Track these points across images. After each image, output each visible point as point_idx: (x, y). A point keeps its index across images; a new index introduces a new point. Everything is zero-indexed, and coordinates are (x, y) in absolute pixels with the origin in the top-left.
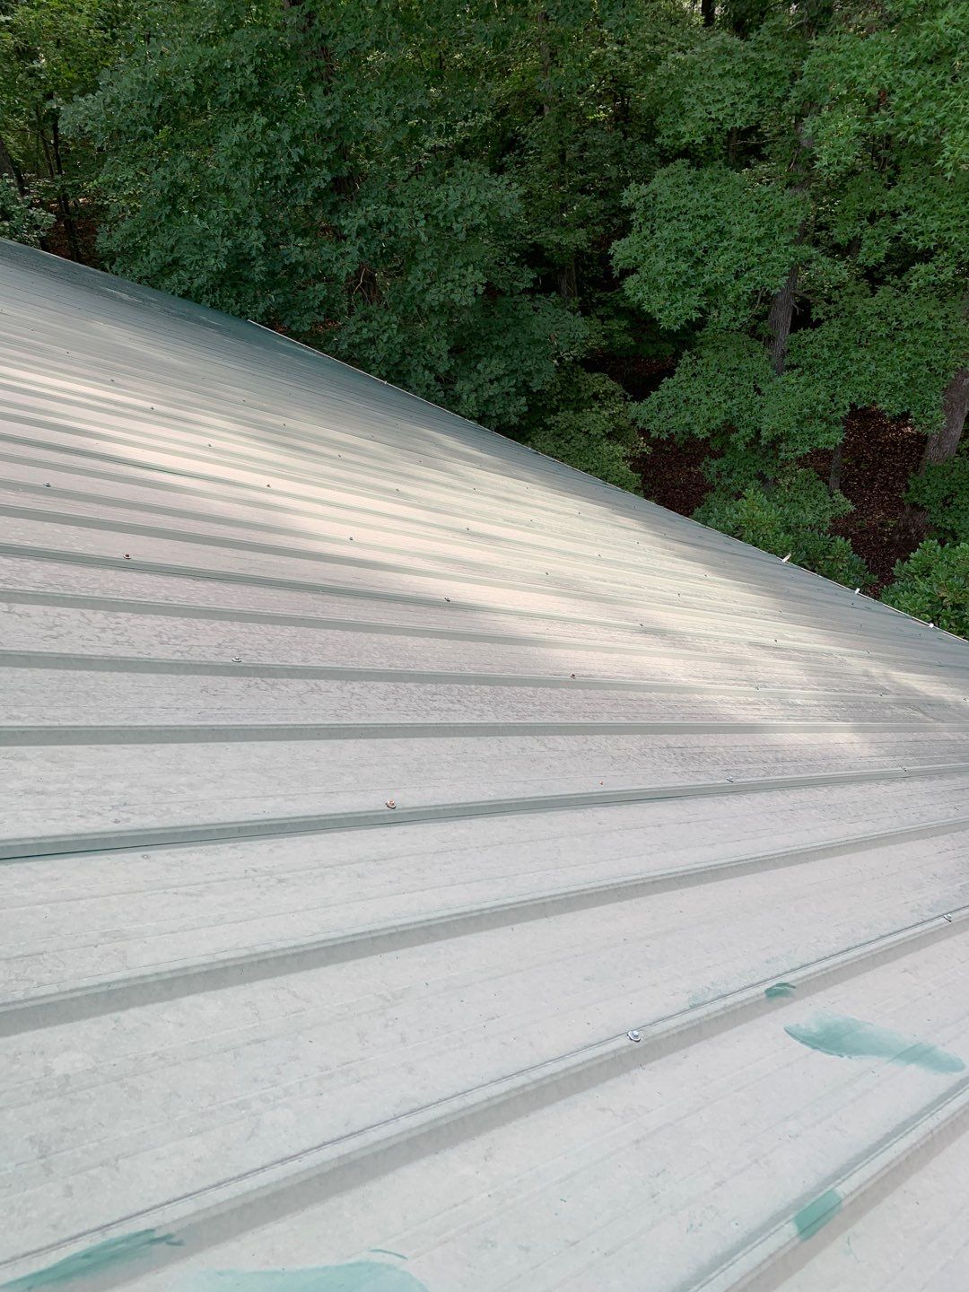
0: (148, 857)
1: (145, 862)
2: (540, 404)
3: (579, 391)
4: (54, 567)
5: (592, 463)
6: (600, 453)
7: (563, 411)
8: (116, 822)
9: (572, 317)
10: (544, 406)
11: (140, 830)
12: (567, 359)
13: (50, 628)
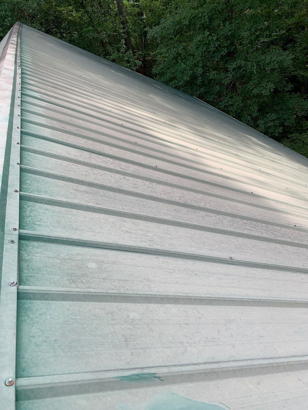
0: (158, 258)
1: (157, 259)
3: (302, 127)
4: (136, 167)
8: (150, 245)
9: (304, 101)
10: (288, 131)
11: (156, 249)
12: (299, 115)
13: (135, 185)
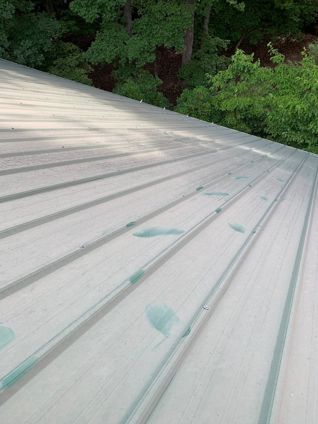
2: (50, 57)
3: (63, 50)
5: (74, 77)
6: (76, 73)
7: (59, 58)
9: (53, 20)
10: (51, 57)
12: (55, 38)
